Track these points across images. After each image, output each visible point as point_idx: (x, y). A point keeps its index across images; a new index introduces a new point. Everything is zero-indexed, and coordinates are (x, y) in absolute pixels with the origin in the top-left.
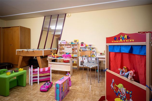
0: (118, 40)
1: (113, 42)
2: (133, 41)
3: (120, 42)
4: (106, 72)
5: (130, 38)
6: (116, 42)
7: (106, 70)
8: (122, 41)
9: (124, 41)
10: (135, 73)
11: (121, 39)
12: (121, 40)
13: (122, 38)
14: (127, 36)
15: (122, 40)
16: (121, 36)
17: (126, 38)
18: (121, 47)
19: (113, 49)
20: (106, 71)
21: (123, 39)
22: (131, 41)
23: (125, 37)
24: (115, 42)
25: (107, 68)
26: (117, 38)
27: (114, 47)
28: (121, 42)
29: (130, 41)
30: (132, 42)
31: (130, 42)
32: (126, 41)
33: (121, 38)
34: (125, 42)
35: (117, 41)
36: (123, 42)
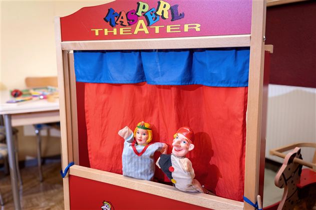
0: (125, 22)
1: (102, 33)
2: (198, 29)
3: (136, 32)
4: (66, 181)
5: (182, 16)
6: (119, 37)
7: (68, 169)
8: (147, 32)
9: (157, 31)
10: (192, 138)
11: (141, 22)
12: (141, 27)
13: (148, 15)
14: (168, 6)
15: (148, 24)
16: (142, 4)
17: (166, 15)
18: (140, 56)
19: (100, 67)
20: (70, 176)
21: (151, 21)
22: (186, 28)
23: (159, 13)
24: (111, 37)
25: (71, 161)
26: (123, 14)
27: (101, 59)
28: (141, 35)
29: (182, 28)
30: (192, 33)
31: (183, 34)
32: (165, 29)
33: (139, 13)
34: (163, 34)
35: (122, 31)
36: (152, 35)
